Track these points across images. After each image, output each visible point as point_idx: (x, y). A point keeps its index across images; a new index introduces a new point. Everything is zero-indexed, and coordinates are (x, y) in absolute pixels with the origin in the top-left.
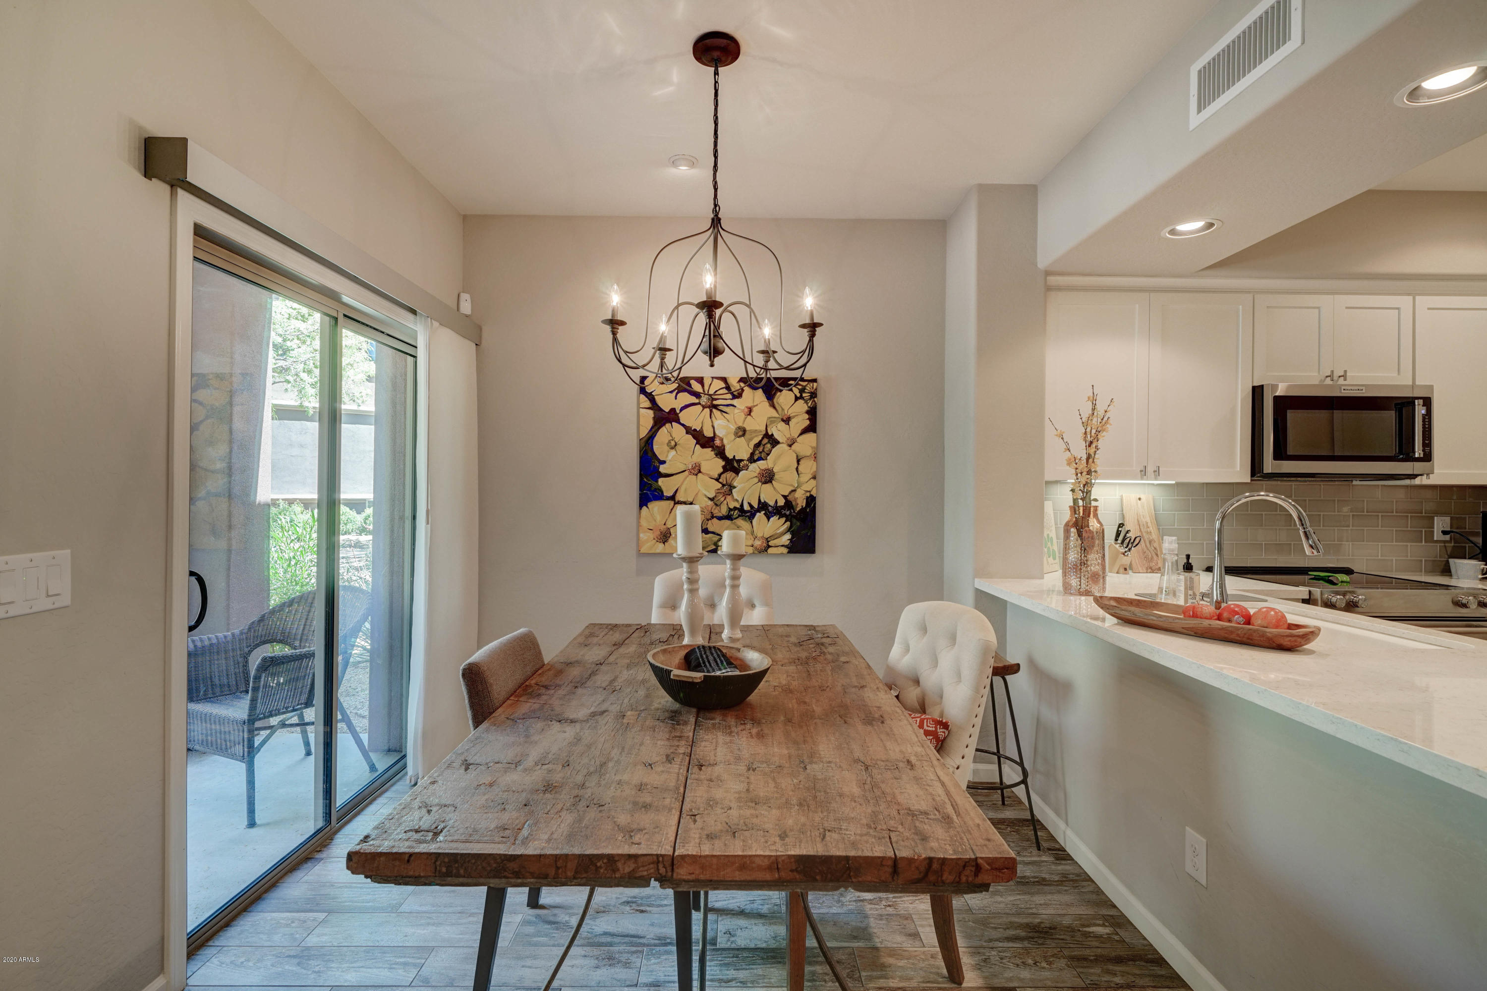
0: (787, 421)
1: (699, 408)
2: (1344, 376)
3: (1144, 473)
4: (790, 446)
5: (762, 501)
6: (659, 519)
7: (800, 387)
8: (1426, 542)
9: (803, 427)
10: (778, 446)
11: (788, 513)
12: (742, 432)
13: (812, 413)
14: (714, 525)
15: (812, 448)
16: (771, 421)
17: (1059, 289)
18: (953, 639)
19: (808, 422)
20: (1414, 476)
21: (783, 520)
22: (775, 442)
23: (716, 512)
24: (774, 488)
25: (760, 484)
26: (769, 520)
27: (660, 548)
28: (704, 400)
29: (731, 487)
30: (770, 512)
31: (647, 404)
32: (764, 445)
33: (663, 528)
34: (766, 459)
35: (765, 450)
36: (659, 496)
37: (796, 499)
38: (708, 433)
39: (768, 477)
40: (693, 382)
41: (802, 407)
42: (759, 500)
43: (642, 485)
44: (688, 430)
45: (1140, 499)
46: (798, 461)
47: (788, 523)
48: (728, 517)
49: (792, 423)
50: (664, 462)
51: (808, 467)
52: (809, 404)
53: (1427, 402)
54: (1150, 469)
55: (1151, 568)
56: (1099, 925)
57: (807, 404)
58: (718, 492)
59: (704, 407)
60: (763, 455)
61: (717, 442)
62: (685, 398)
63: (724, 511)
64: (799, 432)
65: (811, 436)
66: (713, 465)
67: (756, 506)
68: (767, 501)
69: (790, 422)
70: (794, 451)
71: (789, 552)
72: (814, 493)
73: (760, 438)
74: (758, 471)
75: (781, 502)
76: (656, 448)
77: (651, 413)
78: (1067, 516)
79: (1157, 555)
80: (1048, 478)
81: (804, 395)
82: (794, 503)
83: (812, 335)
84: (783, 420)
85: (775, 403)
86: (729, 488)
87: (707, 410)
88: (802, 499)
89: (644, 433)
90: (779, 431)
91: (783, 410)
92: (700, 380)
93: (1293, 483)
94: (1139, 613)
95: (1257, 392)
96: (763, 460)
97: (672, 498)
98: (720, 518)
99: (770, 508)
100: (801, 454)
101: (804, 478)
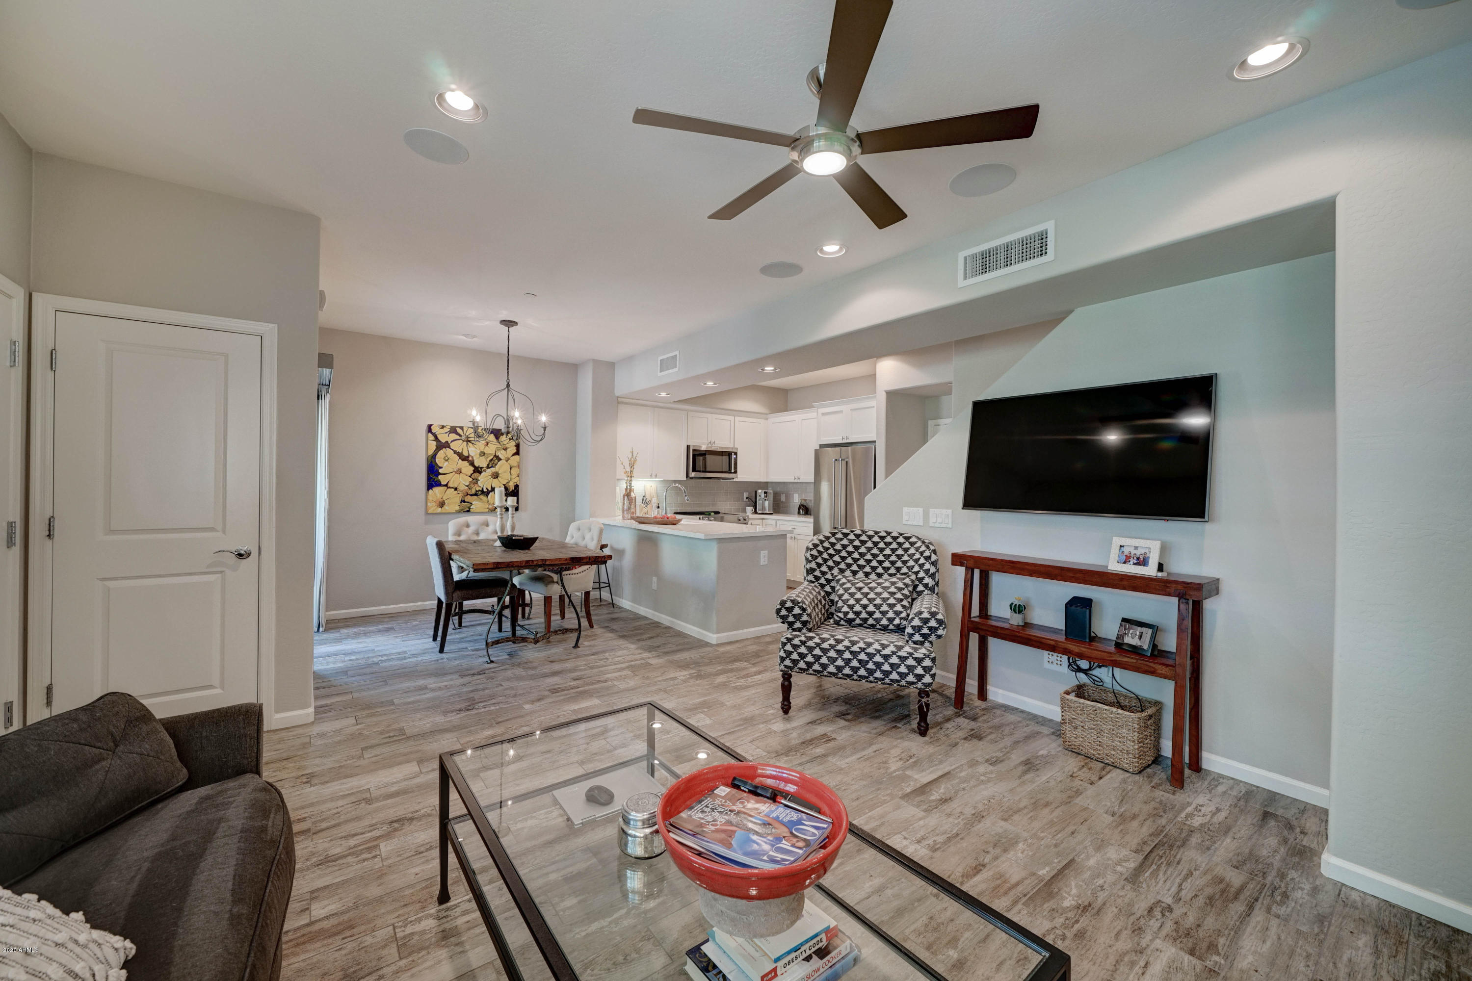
0: (505, 449)
1: (461, 441)
2: (714, 443)
3: (651, 476)
4: (507, 461)
5: (493, 487)
6: (439, 496)
7: (511, 434)
8: (738, 502)
9: (513, 453)
10: (501, 461)
11: (505, 492)
12: (483, 454)
13: (518, 446)
14: (468, 499)
15: (517, 462)
16: (498, 449)
17: (623, 403)
18: (590, 529)
19: (515, 451)
20: (733, 478)
22: (500, 459)
23: (469, 492)
24: (499, 481)
25: (492, 479)
27: (439, 510)
28: (463, 438)
29: (477, 480)
31: (432, 438)
32: (494, 461)
33: (441, 500)
34: (495, 467)
36: (439, 484)
37: (509, 485)
38: (466, 454)
39: (496, 476)
40: (458, 429)
41: (513, 443)
42: (491, 486)
43: (429, 478)
44: (455, 452)
45: (649, 486)
46: (511, 469)
48: (476, 495)
49: (508, 450)
50: (441, 468)
51: (515, 471)
52: (516, 443)
53: (736, 453)
54: (654, 475)
58: (470, 483)
59: (463, 441)
60: (493, 465)
61: (470, 458)
62: (454, 436)
63: (473, 492)
64: (511, 455)
65: (517, 457)
66: (468, 469)
67: (490, 489)
70: (509, 464)
72: (518, 482)
73: (492, 457)
74: (491, 473)
75: (502, 487)
76: (437, 460)
77: (435, 443)
78: (624, 492)
80: (618, 477)
81: (514, 438)
82: (508, 488)
83: (545, 430)
84: (503, 449)
85: (500, 441)
86: (476, 481)
87: (465, 443)
88: (512, 485)
89: (431, 452)
90: (501, 454)
91: (503, 444)
92: (462, 428)
93: (699, 481)
94: (643, 520)
95: (688, 447)
96: (493, 467)
97: (446, 485)
98: (471, 495)
100: (512, 465)
101: (513, 476)
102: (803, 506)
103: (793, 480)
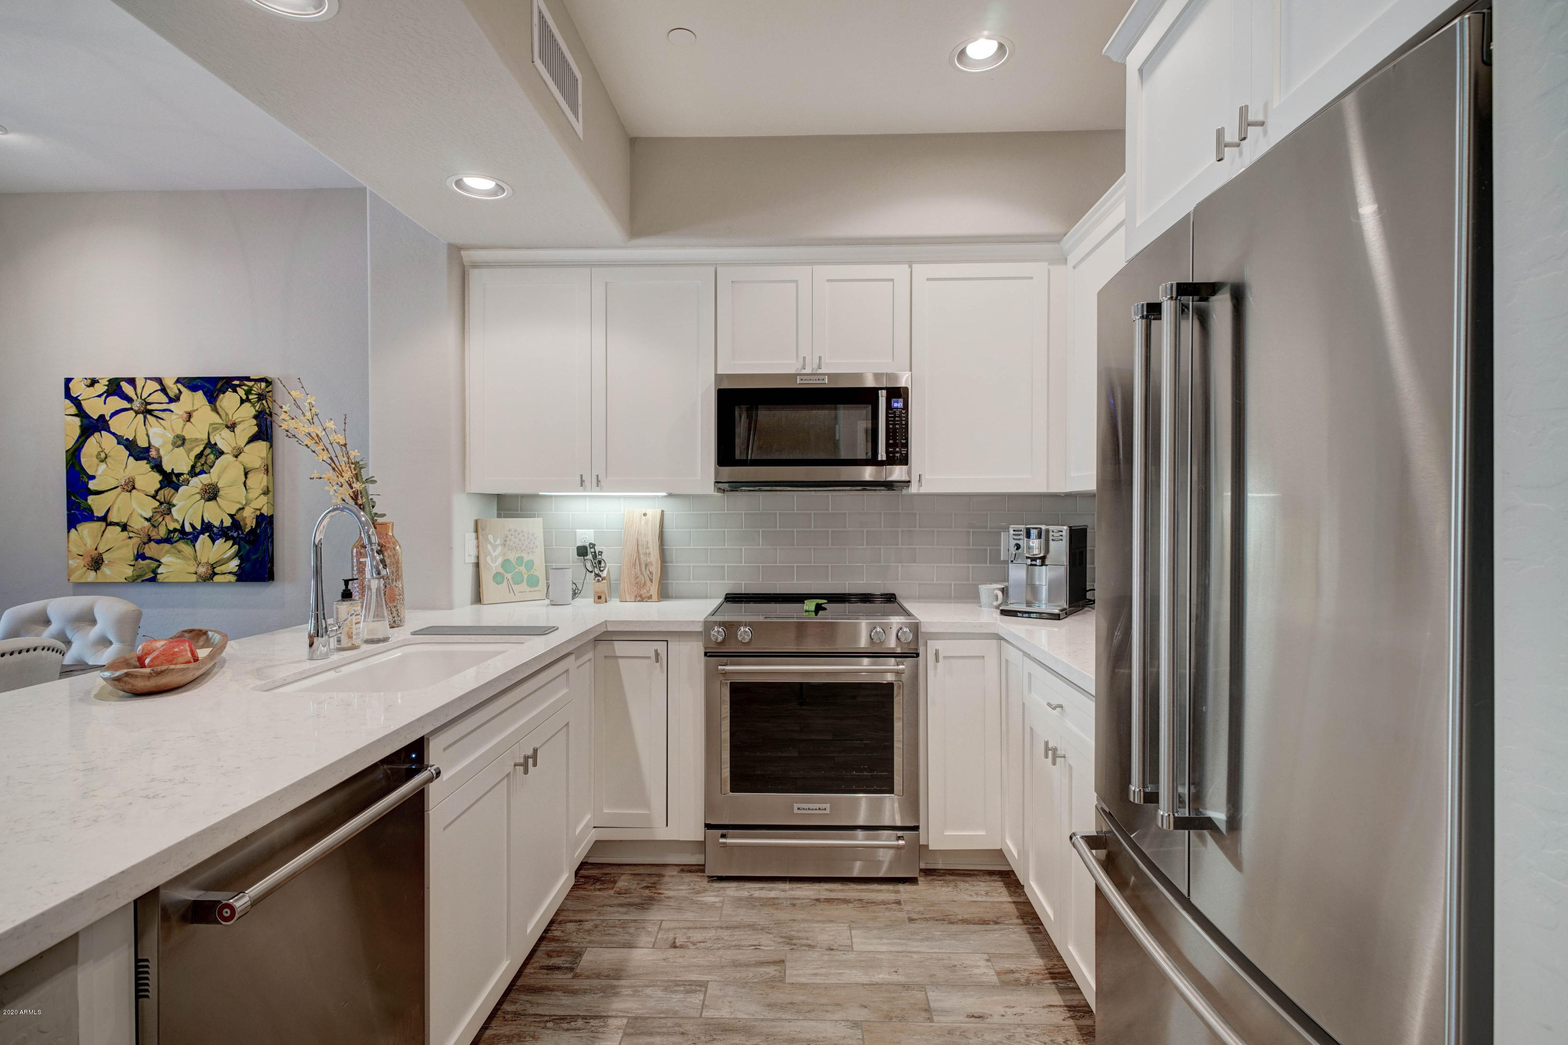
0: (232, 427)
1: (132, 413)
2: (819, 364)
4: (236, 457)
5: (206, 521)
6: (90, 543)
7: (246, 388)
8: (990, 563)
9: (251, 435)
10: (223, 457)
11: (235, 535)
12: (181, 441)
13: (261, 417)
14: (151, 550)
15: (262, 458)
16: (214, 428)
19: (256, 429)
21: (231, 543)
22: (219, 453)
23: (154, 535)
24: (219, 506)
25: (203, 501)
26: (214, 544)
27: (91, 576)
28: (137, 405)
29: (170, 505)
30: (215, 534)
31: (73, 410)
32: (206, 456)
33: (94, 553)
34: (209, 473)
35: (208, 462)
36: (89, 516)
37: (244, 519)
38: (143, 443)
39: (211, 494)
40: (123, 384)
41: (249, 411)
42: (203, 520)
43: (71, 505)
44: (120, 440)
45: (645, 515)
46: (246, 474)
47: (236, 547)
48: (167, 540)
49: (238, 430)
50: (93, 477)
51: (257, 481)
52: (257, 408)
53: (899, 393)
55: (641, 596)
57: (255, 407)
58: (155, 511)
59: (137, 413)
60: (205, 468)
61: (153, 453)
62: (116, 402)
63: (162, 532)
64: (246, 440)
65: (261, 444)
66: (149, 480)
67: (199, 527)
68: (211, 521)
69: (236, 429)
70: (241, 463)
71: (237, 581)
72: (265, 511)
73: (201, 448)
74: (200, 486)
75: (228, 522)
76: (84, 461)
77: (77, 421)
79: (651, 580)
81: (251, 397)
82: (242, 523)
84: (227, 427)
85: (218, 407)
86: (167, 507)
87: (141, 416)
88: (251, 518)
89: (71, 443)
90: (223, 440)
91: (227, 414)
92: (132, 381)
95: (717, 383)
96: (206, 473)
97: (104, 519)
98: (159, 542)
99: (215, 529)
100: (249, 466)
101: (254, 494)
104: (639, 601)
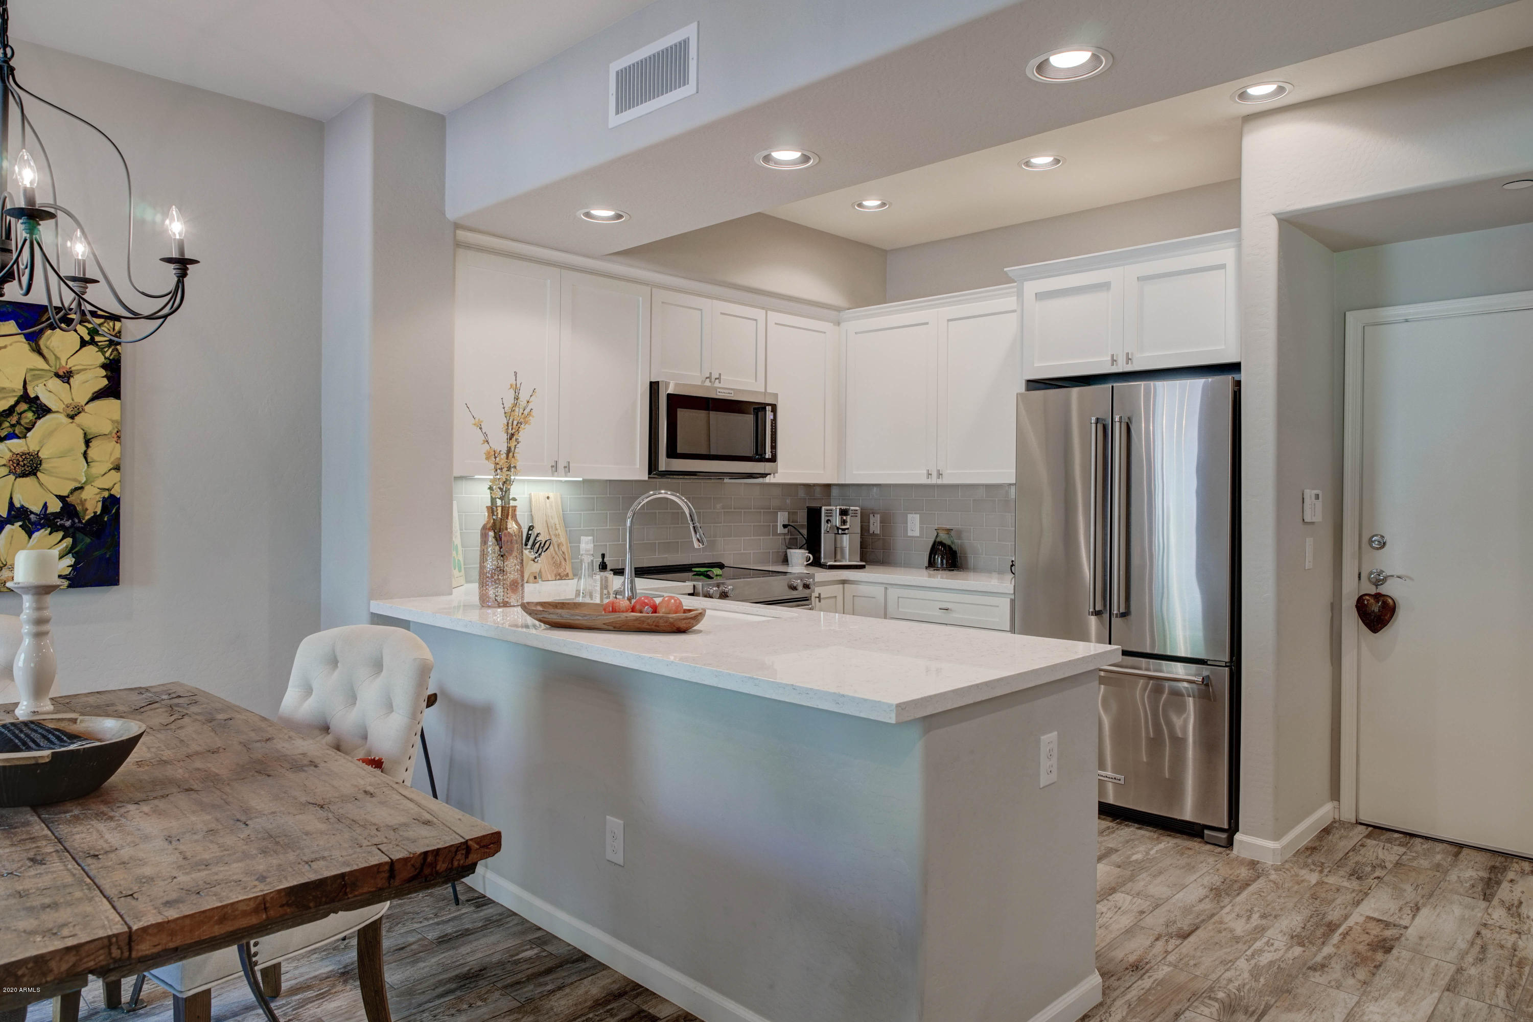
0: (66, 377)
2: (719, 379)
3: (555, 468)
4: (72, 417)
5: (17, 505)
7: (90, 326)
8: (772, 536)
9: (96, 389)
10: (49, 417)
11: (68, 524)
13: (113, 368)
15: (113, 421)
16: (34, 375)
17: (468, 247)
18: (378, 666)
19: (103, 383)
20: (764, 475)
21: (60, 535)
22: (42, 411)
24: (41, 484)
25: (12, 477)
26: (30, 537)
30: (32, 523)
32: (21, 414)
34: (25, 437)
35: (23, 422)
37: (83, 502)
39: (28, 466)
41: (93, 357)
42: (11, 504)
45: (548, 498)
46: (87, 442)
47: (69, 541)
49: (75, 381)
51: (104, 452)
52: (107, 355)
53: (774, 408)
54: (561, 466)
55: (559, 575)
56: (527, 950)
57: (104, 353)
60: (17, 430)
64: (89, 396)
65: (109, 405)
67: (4, 514)
68: (26, 505)
69: (72, 380)
70: (79, 426)
71: (69, 586)
72: (116, 492)
73: (12, 402)
74: (8, 455)
75: (55, 506)
78: (482, 517)
79: (565, 559)
81: (97, 339)
82: (79, 508)
83: (182, 275)
84: (57, 375)
85: (42, 347)
88: (94, 502)
90: (50, 392)
91: (57, 358)
93: (681, 481)
94: (565, 615)
95: (654, 387)
96: (19, 438)
99: (32, 516)
100: (93, 430)
101: (98, 468)
102: (941, 543)
103: (924, 480)
104: (559, 580)
